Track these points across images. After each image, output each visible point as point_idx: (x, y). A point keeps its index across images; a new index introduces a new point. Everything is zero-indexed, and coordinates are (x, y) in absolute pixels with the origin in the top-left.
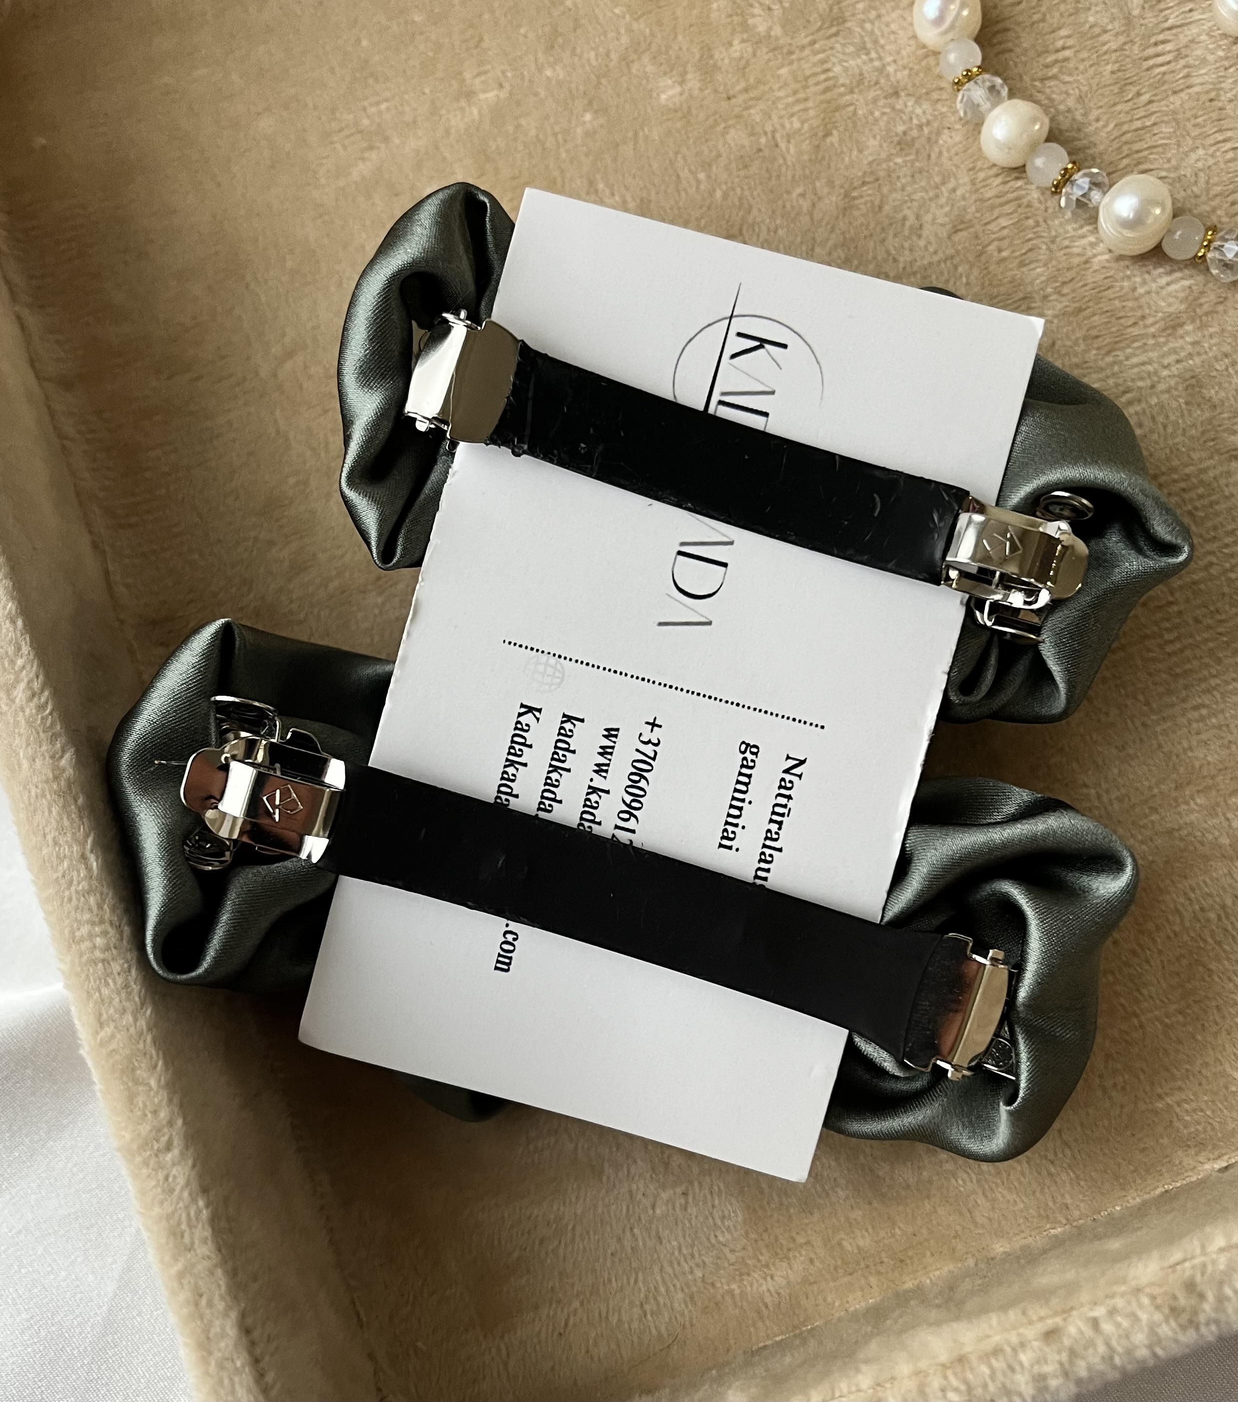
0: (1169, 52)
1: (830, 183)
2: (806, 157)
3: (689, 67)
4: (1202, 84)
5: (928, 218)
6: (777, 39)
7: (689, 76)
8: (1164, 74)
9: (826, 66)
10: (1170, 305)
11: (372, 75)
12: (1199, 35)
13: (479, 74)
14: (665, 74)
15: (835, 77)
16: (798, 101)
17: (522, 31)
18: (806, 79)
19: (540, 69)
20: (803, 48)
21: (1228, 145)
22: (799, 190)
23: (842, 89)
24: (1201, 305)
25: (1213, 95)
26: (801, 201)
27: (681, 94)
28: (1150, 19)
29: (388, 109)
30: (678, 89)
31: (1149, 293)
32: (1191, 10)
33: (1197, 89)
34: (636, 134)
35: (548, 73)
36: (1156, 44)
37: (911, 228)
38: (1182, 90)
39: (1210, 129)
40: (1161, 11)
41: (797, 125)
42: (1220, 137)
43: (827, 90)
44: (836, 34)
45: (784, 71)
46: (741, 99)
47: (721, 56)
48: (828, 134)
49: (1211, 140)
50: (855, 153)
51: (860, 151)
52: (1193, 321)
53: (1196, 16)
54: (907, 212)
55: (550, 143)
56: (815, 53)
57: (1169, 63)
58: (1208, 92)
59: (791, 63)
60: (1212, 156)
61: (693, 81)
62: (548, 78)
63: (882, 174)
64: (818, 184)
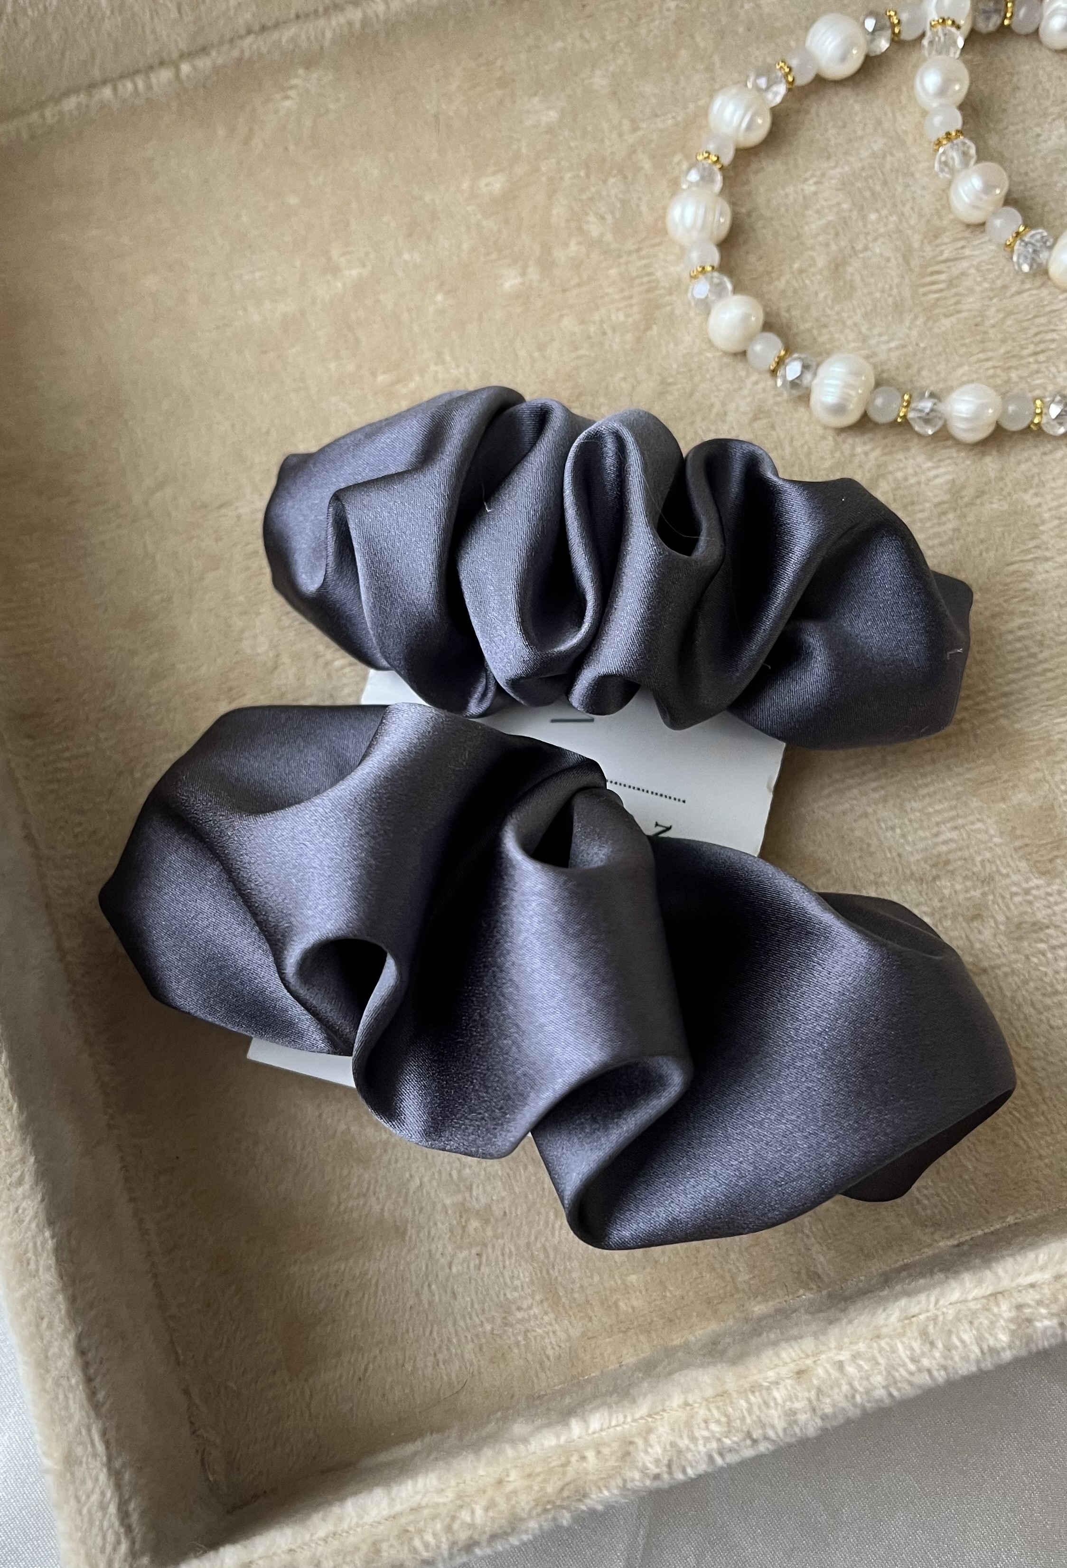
0: (943, 281)
1: (649, 371)
2: (628, 347)
3: (531, 263)
4: (970, 310)
5: (732, 406)
6: (608, 244)
7: (530, 270)
8: (938, 299)
9: (649, 271)
10: (936, 496)
11: (250, 247)
12: (969, 268)
13: (344, 254)
14: (509, 266)
15: (657, 281)
16: (624, 298)
17: (385, 219)
18: (633, 279)
19: (399, 254)
20: (629, 253)
21: (990, 364)
22: (621, 375)
23: (662, 291)
24: (962, 498)
25: (979, 320)
26: (623, 385)
27: (523, 284)
28: (929, 251)
29: (262, 278)
30: (519, 280)
31: (919, 483)
32: (963, 247)
33: (966, 314)
34: (481, 316)
35: (406, 256)
36: (932, 274)
37: (718, 414)
38: (951, 315)
39: (975, 349)
40: (937, 246)
41: (621, 317)
42: (982, 356)
43: (648, 291)
44: (660, 244)
45: (613, 272)
46: (574, 292)
47: (560, 255)
48: (648, 328)
49: (974, 359)
50: (672, 345)
51: (676, 344)
52: (955, 510)
53: (967, 252)
54: (713, 399)
55: (405, 316)
56: (641, 258)
57: (941, 290)
58: (975, 317)
59: (620, 265)
60: (976, 372)
61: (533, 274)
62: (406, 262)
63: (694, 366)
64: (637, 369)
